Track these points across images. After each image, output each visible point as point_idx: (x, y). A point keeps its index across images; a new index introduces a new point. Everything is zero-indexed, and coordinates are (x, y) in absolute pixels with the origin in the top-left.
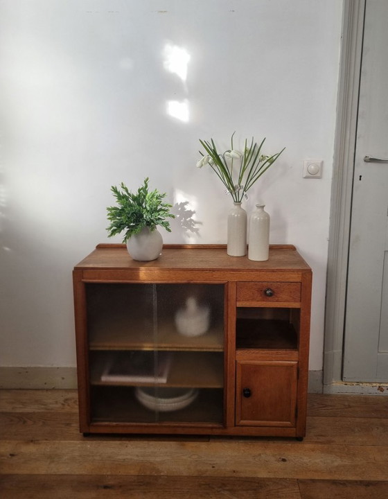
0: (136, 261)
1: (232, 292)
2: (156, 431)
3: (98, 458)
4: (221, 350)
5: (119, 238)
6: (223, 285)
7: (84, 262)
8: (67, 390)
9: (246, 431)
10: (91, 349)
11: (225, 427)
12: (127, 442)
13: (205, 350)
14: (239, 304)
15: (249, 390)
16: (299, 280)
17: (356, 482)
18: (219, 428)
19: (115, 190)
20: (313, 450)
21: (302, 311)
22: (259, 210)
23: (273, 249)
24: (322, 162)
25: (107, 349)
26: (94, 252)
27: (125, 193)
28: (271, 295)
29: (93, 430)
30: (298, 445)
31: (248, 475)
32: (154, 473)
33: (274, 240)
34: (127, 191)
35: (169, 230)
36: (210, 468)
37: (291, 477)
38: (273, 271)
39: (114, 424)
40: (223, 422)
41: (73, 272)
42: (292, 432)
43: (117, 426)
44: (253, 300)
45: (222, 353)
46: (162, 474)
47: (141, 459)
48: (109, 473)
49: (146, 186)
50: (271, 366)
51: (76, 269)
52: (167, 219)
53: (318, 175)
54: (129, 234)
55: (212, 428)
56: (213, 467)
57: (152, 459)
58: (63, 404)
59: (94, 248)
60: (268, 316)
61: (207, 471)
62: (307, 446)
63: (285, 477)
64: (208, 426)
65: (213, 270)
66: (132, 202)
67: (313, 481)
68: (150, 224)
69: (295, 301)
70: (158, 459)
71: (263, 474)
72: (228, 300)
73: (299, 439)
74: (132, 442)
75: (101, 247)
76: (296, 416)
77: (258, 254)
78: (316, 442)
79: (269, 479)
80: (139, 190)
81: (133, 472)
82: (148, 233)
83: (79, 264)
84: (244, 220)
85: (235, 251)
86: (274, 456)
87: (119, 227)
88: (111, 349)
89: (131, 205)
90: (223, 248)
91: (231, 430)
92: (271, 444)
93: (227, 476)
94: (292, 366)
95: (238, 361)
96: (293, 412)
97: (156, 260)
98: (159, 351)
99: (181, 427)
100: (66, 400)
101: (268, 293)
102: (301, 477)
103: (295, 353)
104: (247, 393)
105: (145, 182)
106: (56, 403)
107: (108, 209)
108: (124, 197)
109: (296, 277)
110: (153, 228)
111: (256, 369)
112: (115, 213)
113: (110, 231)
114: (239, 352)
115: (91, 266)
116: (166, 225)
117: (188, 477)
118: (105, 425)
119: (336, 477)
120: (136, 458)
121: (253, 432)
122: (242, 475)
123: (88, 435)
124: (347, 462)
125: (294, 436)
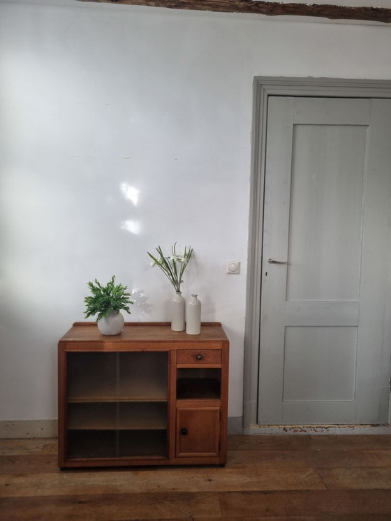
0: (104, 336)
1: (174, 357)
2: (117, 464)
3: (73, 484)
4: (166, 401)
5: (93, 318)
6: (167, 352)
7: (66, 336)
8: (46, 439)
9: (183, 461)
10: (70, 402)
11: (168, 459)
12: (95, 473)
13: (154, 401)
14: (179, 366)
15: (185, 430)
16: (220, 348)
17: (259, 491)
18: (164, 460)
19: (91, 285)
20: (231, 473)
21: (222, 371)
22: (194, 298)
23: (204, 325)
24: (240, 263)
25: (81, 401)
26: (72, 329)
27: (98, 287)
28: (201, 359)
29: (68, 465)
30: (221, 470)
31: (183, 490)
32: (115, 492)
33: (205, 319)
34: (99, 285)
35: (129, 313)
36: (156, 487)
37: (213, 490)
38: (203, 342)
39: (85, 459)
40: (166, 454)
41: (59, 344)
42: (217, 461)
43: (87, 461)
44: (188, 363)
45: (167, 402)
46: (121, 493)
47: (105, 483)
48: (82, 494)
49: (113, 281)
50: (201, 411)
51: (60, 342)
52: (127, 305)
53: (237, 272)
54: (100, 316)
55: (158, 460)
56: (159, 487)
57: (113, 484)
58: (43, 449)
59: (72, 326)
60: (202, 376)
61: (154, 489)
62: (228, 470)
63: (210, 490)
64: (156, 458)
65: (160, 342)
66: (102, 293)
67: (230, 492)
68: (116, 308)
69: (218, 363)
70: (118, 483)
71: (194, 490)
72: (170, 363)
73: (222, 465)
74: (98, 473)
75: (76, 325)
76: (220, 449)
77: (192, 330)
78: (234, 468)
79: (198, 493)
80: (108, 284)
81: (99, 492)
82: (114, 315)
83: (63, 338)
84: (183, 305)
85: (176, 327)
86: (203, 477)
87: (92, 311)
88: (85, 401)
89: (102, 296)
90: (168, 325)
91: (173, 461)
92: (202, 470)
93: (168, 492)
94: (216, 411)
95: (178, 409)
96: (217, 445)
97: (119, 335)
98: (121, 403)
99: (135, 460)
100: (45, 446)
101: (199, 357)
102: (221, 490)
103: (218, 402)
104: (184, 432)
105: (113, 278)
106: (37, 448)
107: (86, 298)
108: (98, 289)
109: (218, 346)
110: (118, 312)
111: (189, 414)
112: (91, 301)
113: (86, 315)
114: (179, 401)
115: (71, 339)
116: (127, 309)
117: (141, 493)
118: (79, 460)
119: (246, 489)
120: (102, 483)
121: (189, 461)
122: (180, 491)
123: (64, 469)
124: (254, 479)
125: (218, 463)
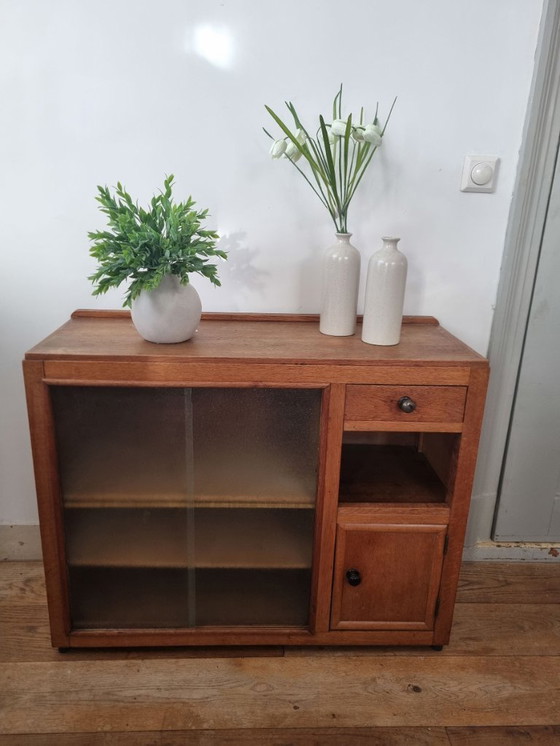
0: (148, 343)
1: (336, 403)
2: (192, 642)
3: (86, 696)
4: (310, 506)
5: (115, 298)
6: (320, 391)
7: (47, 343)
8: (30, 563)
9: (347, 638)
10: (69, 505)
11: (312, 632)
12: (140, 662)
13: (280, 506)
14: (349, 427)
15: (357, 573)
16: (464, 381)
17: (546, 728)
18: (303, 635)
19: (105, 196)
20: (463, 668)
21: (464, 438)
22: (389, 247)
24: (498, 162)
25: (98, 505)
26: (67, 325)
27: (125, 204)
28: (412, 409)
29: (75, 643)
30: (435, 658)
31: (359, 722)
32: (191, 726)
34: (129, 200)
35: (217, 283)
36: (290, 710)
37: (433, 723)
38: (417, 365)
39: (115, 631)
40: (308, 623)
41: (24, 364)
42: (427, 638)
43: (119, 635)
44: (374, 419)
45: (313, 511)
46: (205, 726)
47: (165, 694)
48: (107, 728)
49: (169, 194)
50: (398, 532)
51: (29, 357)
52: (212, 260)
53: (489, 186)
54: (135, 291)
55: (289, 635)
56: (296, 708)
57: (185, 695)
58: (22, 590)
59: (70, 318)
61: (285, 716)
62: (453, 660)
63: (424, 723)
64: (285, 632)
65: (303, 363)
66: (139, 224)
67: (473, 730)
68: (179, 269)
69: (453, 421)
70: (197, 695)
71: (384, 720)
72: (328, 419)
73: (436, 648)
74: (147, 662)
75: (80, 316)
76: (436, 613)
77: (379, 333)
78: (467, 653)
79: (397, 730)
80: (155, 201)
81: (152, 724)
82: (175, 288)
83: (37, 347)
84: (355, 263)
85: (335, 325)
86: (398, 681)
87: (115, 274)
88: (107, 505)
89: (137, 229)
90: (313, 321)
91: (322, 638)
92: (392, 659)
93: (322, 724)
94: (437, 532)
95: (341, 525)
96: (432, 605)
97: (188, 342)
98: (196, 509)
99: (234, 634)
100: (28, 581)
101: (399, 406)
102: (451, 723)
103: (444, 513)
104: (353, 578)
105: (167, 183)
106: (11, 586)
107: (92, 236)
108: (123, 210)
109: (459, 377)
110: (185, 280)
111: (371, 538)
112: (105, 247)
113: (97, 283)
114: (343, 510)
115: (60, 351)
116: (209, 271)
117: (254, 730)
118: (98, 633)
119: (511, 720)
120: (157, 694)
121: (360, 639)
122: (350, 723)
123: (66, 651)
124: (522, 689)
125: (430, 643)
